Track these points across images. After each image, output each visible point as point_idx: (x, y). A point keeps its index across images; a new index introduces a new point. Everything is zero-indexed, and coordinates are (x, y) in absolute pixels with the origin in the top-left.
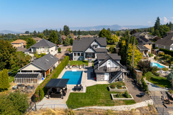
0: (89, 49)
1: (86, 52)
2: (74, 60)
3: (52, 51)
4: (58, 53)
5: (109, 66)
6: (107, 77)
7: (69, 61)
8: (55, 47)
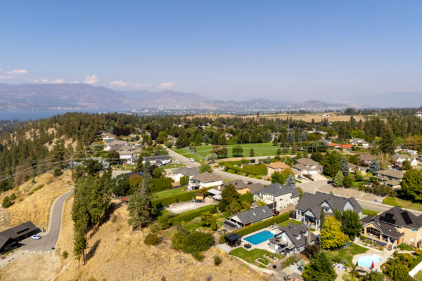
0: (308, 211)
1: (305, 214)
2: (297, 219)
3: (281, 200)
4: (298, 201)
5: (285, 239)
6: (277, 247)
7: (290, 219)
8: (291, 194)
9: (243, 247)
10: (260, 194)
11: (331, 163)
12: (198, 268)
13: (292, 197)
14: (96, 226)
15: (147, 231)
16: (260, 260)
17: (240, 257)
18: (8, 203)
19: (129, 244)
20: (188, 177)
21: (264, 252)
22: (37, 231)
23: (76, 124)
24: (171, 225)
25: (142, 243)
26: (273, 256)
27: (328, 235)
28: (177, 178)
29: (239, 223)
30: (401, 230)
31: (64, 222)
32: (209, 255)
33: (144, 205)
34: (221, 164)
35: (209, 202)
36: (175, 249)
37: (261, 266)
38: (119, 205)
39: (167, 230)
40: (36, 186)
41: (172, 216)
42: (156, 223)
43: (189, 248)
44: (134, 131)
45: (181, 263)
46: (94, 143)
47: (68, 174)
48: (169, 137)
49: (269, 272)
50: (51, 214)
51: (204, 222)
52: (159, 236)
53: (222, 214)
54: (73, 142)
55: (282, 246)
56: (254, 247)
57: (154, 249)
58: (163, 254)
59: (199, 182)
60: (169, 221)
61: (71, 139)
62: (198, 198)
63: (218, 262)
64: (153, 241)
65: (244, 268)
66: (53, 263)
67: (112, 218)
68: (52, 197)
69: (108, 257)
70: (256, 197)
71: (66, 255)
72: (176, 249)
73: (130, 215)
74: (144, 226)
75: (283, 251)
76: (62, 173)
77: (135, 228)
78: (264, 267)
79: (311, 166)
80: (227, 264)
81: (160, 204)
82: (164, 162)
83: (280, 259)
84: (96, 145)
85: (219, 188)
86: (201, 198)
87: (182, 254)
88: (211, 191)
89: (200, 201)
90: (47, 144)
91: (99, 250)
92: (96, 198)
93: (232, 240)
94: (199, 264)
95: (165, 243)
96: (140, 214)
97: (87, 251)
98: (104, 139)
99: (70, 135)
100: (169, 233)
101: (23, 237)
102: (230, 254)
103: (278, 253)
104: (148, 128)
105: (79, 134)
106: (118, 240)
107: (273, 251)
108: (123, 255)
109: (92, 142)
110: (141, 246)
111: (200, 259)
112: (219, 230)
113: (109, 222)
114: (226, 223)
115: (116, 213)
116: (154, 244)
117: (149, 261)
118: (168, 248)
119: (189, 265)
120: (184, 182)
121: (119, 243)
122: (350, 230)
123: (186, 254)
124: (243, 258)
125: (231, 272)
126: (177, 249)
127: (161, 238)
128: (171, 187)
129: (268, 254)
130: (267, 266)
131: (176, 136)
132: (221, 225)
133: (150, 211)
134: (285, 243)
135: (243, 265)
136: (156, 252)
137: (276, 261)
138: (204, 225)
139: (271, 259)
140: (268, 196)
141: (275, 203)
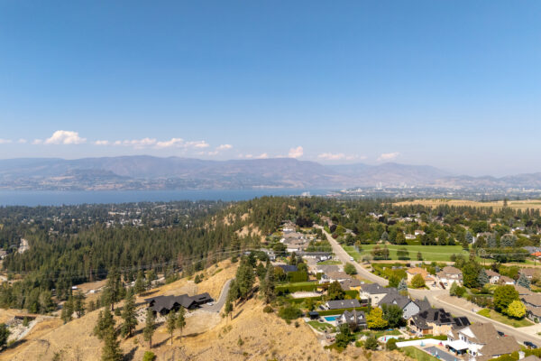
3: (376, 297)
6: (337, 322)
9: (319, 321)
12: (286, 328)
14: (245, 301)
15: (268, 305)
16: (321, 328)
17: (312, 325)
18: (198, 281)
19: (256, 311)
21: (328, 325)
22: (210, 300)
25: (262, 311)
26: (331, 327)
29: (329, 308)
30: (429, 324)
32: (295, 322)
33: (267, 287)
40: (217, 269)
43: (285, 316)
45: (278, 324)
46: (274, 234)
48: (348, 231)
49: (322, 334)
50: (222, 291)
52: (274, 309)
54: (258, 231)
56: (326, 322)
57: (266, 315)
58: (270, 318)
59: (329, 278)
62: (318, 290)
64: (269, 311)
65: (310, 331)
66: (216, 320)
67: (254, 297)
69: (244, 318)
71: (223, 315)
72: (279, 316)
76: (236, 261)
77: (264, 303)
78: (320, 331)
79: (452, 274)
80: (303, 328)
81: (288, 291)
82: (322, 258)
84: (275, 236)
86: (321, 290)
87: (281, 319)
89: (319, 292)
90: (238, 232)
91: (241, 315)
93: (315, 316)
94: (287, 325)
95: (275, 312)
96: (265, 293)
97: (234, 314)
98: (284, 230)
99: (257, 224)
101: (202, 303)
102: (307, 323)
106: (252, 309)
109: (273, 232)
110: (260, 312)
111: (289, 323)
113: (252, 299)
115: (257, 293)
117: (261, 321)
118: (275, 315)
119: (281, 326)
121: (252, 311)
125: (301, 332)
128: (307, 280)
130: (323, 331)
131: (355, 230)
132: (317, 308)
136: (267, 317)
137: (330, 330)
139: (328, 328)
141: (370, 300)
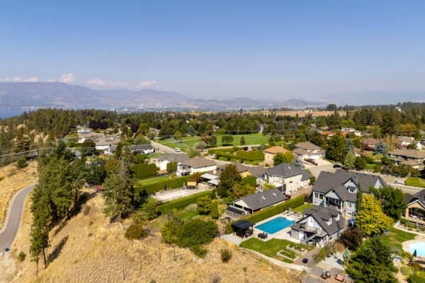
0: (331, 192)
1: (327, 195)
2: (314, 203)
3: (291, 182)
4: (309, 184)
5: (311, 224)
6: (301, 235)
7: (306, 203)
8: (301, 176)
9: (257, 237)
10: (266, 176)
11: (335, 146)
12: (199, 266)
13: (302, 180)
14: (64, 220)
15: (129, 222)
16: (283, 253)
17: (256, 250)
19: (104, 239)
20: (176, 164)
21: (284, 242)
23: (48, 118)
24: (159, 214)
25: (122, 237)
26: (299, 247)
27: (368, 217)
28: (163, 166)
29: (245, 209)
31: (25, 218)
32: (214, 249)
33: (124, 189)
34: (211, 153)
35: (203, 188)
36: (166, 242)
37: (286, 261)
38: (93, 195)
39: (154, 220)
41: (160, 203)
42: (140, 213)
43: (187, 240)
44: (112, 126)
45: (175, 260)
46: (68, 136)
47: (33, 166)
48: (151, 129)
49: (300, 268)
50: (9, 209)
51: (201, 209)
52: (144, 227)
53: (221, 200)
54: (44, 137)
55: (309, 234)
56: (270, 237)
57: (138, 244)
58: (151, 250)
59: (190, 167)
60: (157, 209)
61: (42, 134)
62: (190, 184)
63: (226, 257)
64: (137, 233)
65: (263, 264)
66: (6, 268)
67: (84, 210)
68: (11, 190)
69: (77, 257)
70: (259, 181)
71: (22, 257)
73: (107, 203)
74: (125, 216)
75: (311, 241)
76: (27, 165)
77: (113, 220)
78: (291, 262)
79: (313, 150)
80: (239, 259)
81: (144, 191)
82: (146, 152)
83: (308, 250)
84: (70, 138)
85: (215, 172)
86: (194, 184)
87: (177, 248)
88: (205, 176)
89: (193, 188)
91: (65, 250)
92: (62, 183)
93: (240, 229)
94: (200, 261)
95: (153, 236)
96: (119, 201)
97: (49, 251)
98: (79, 131)
99: (41, 129)
100: (157, 225)
102: (241, 246)
103: (304, 243)
104: (128, 122)
105: (51, 128)
106: (90, 235)
107: (297, 241)
108: (97, 253)
109: (65, 135)
110: (120, 241)
111: (202, 254)
112: (222, 218)
113: (80, 215)
114: (229, 209)
115: (88, 203)
116: (138, 238)
117: (132, 260)
118: (157, 242)
119: (186, 263)
120: (172, 169)
121: (92, 238)
122: (393, 211)
123: (182, 249)
124: (260, 250)
125: (245, 270)
126: (170, 243)
127: (147, 230)
128: (156, 175)
129: (292, 245)
130: (294, 260)
131: (159, 127)
132: (223, 212)
133: (132, 197)
134: (313, 230)
135: (261, 260)
136: (141, 248)
137: (305, 253)
138: (202, 213)
139: (297, 252)
140: (276, 178)
141: (285, 186)
